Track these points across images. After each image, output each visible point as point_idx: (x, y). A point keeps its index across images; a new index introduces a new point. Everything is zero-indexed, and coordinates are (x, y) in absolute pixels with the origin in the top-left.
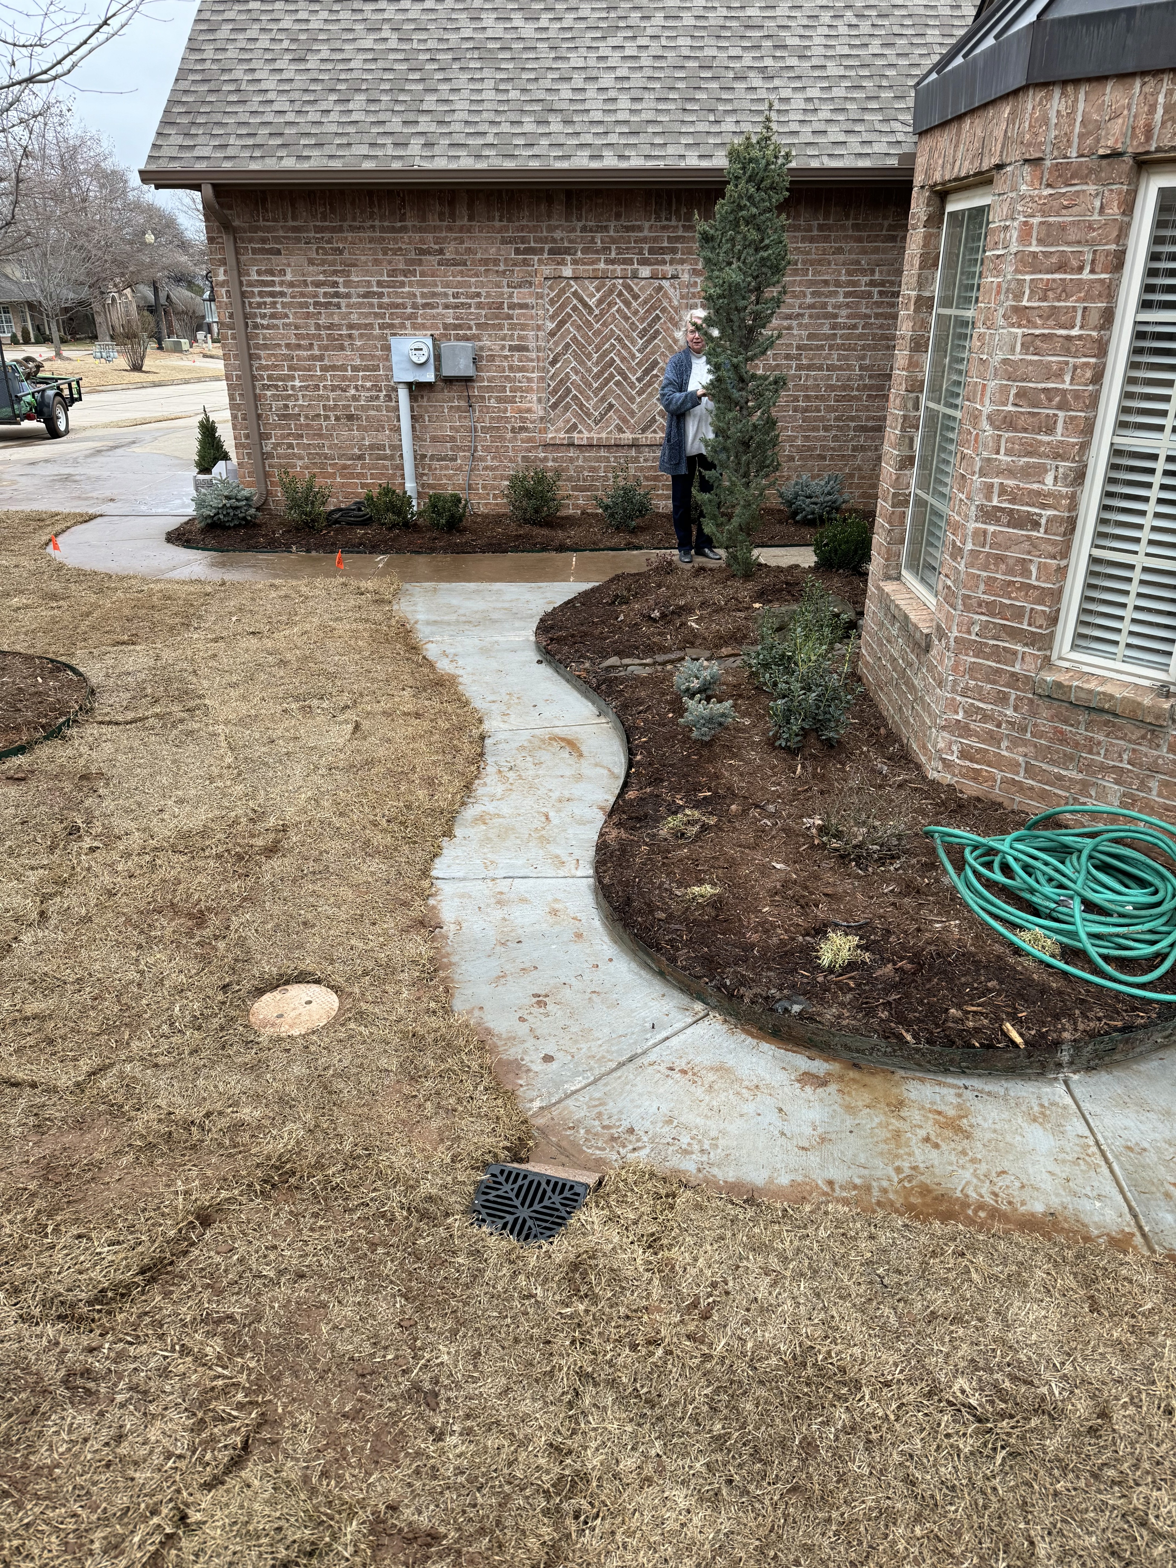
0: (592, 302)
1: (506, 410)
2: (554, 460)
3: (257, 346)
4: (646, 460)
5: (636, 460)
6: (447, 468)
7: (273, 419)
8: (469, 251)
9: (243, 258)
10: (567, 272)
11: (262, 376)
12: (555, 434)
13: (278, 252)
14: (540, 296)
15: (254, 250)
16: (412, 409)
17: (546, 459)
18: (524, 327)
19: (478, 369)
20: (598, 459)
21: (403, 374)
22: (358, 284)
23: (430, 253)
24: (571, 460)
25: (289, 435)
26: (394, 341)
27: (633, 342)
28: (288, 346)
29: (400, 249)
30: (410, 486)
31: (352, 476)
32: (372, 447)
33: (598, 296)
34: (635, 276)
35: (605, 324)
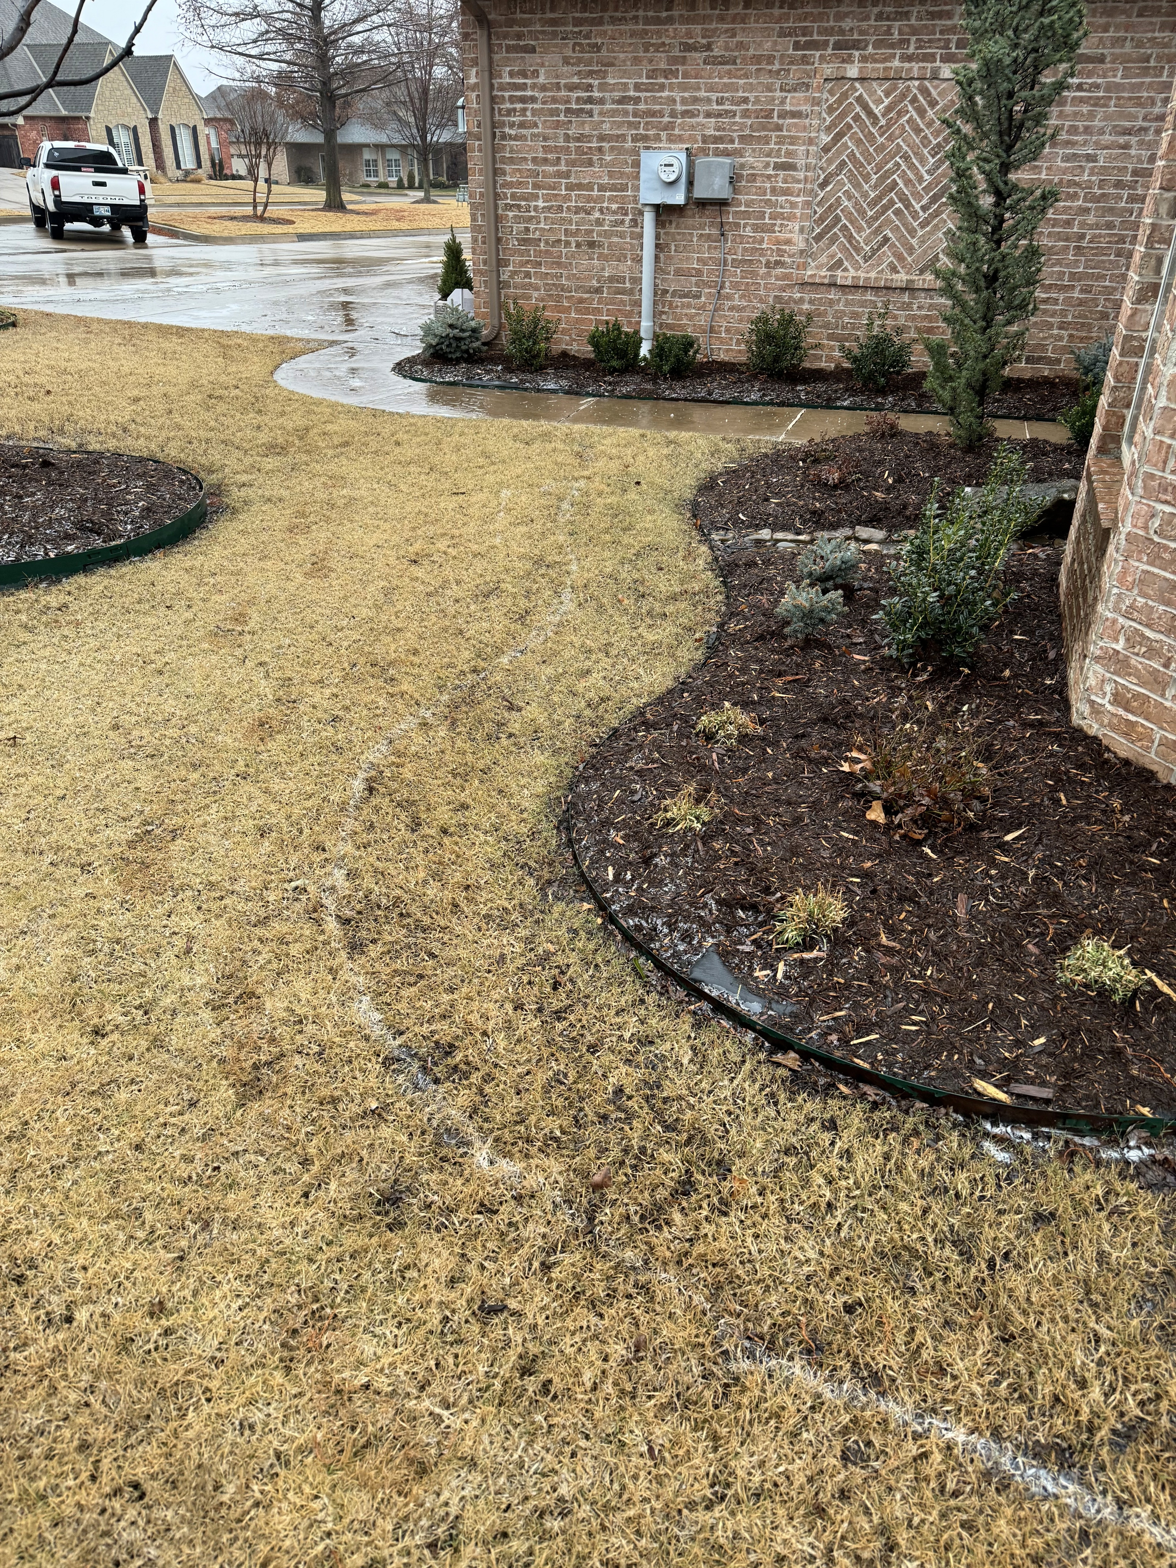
0: (878, 110)
1: (762, 241)
2: (811, 302)
3: (503, 160)
4: (920, 308)
5: (908, 306)
6: (689, 306)
7: (513, 243)
8: (741, 46)
9: (496, 57)
10: (853, 71)
11: (505, 194)
12: (817, 271)
13: (533, 50)
14: (816, 102)
15: (508, 47)
16: (657, 237)
17: (801, 300)
18: (793, 140)
19: (735, 191)
20: (863, 304)
21: (651, 195)
22: (614, 88)
23: (696, 49)
24: (831, 302)
25: (527, 262)
26: (645, 156)
27: (923, 161)
28: (534, 160)
29: (663, 44)
30: (646, 326)
31: (587, 311)
32: (611, 279)
33: (887, 102)
34: (935, 77)
35: (891, 139)
